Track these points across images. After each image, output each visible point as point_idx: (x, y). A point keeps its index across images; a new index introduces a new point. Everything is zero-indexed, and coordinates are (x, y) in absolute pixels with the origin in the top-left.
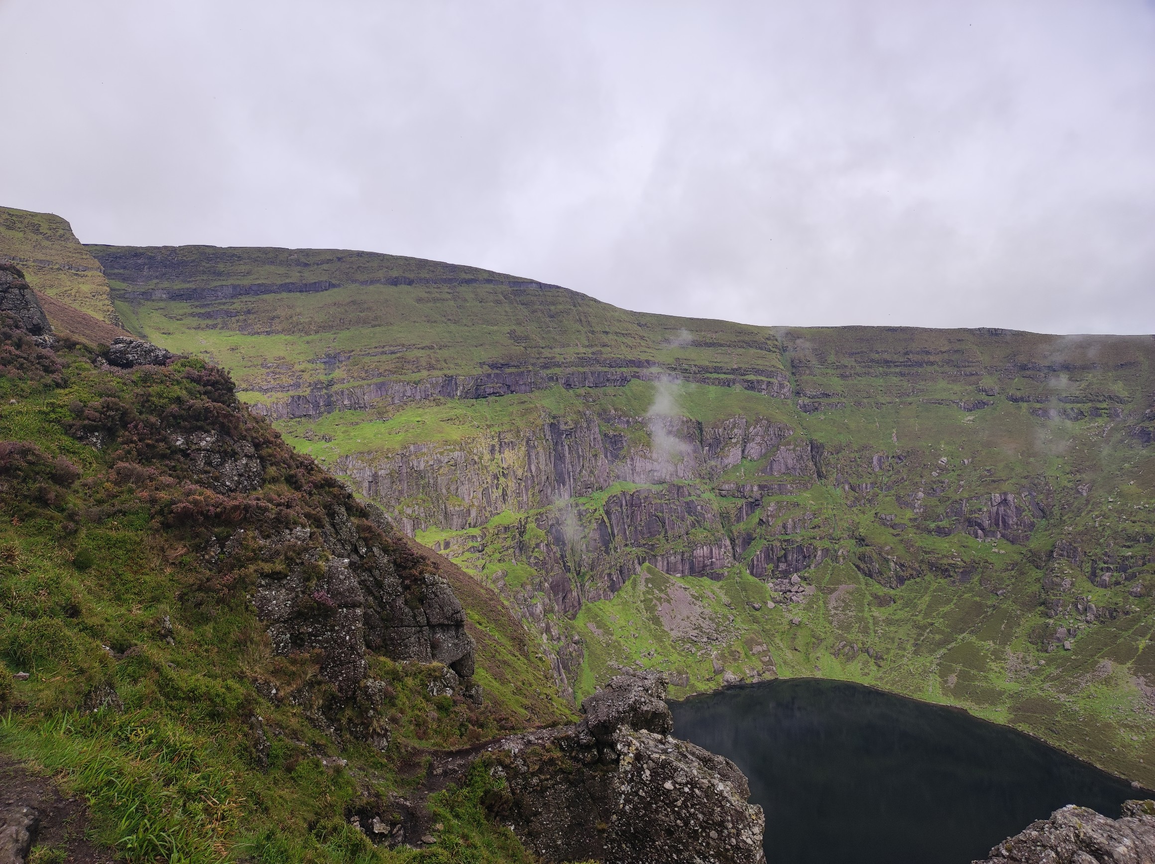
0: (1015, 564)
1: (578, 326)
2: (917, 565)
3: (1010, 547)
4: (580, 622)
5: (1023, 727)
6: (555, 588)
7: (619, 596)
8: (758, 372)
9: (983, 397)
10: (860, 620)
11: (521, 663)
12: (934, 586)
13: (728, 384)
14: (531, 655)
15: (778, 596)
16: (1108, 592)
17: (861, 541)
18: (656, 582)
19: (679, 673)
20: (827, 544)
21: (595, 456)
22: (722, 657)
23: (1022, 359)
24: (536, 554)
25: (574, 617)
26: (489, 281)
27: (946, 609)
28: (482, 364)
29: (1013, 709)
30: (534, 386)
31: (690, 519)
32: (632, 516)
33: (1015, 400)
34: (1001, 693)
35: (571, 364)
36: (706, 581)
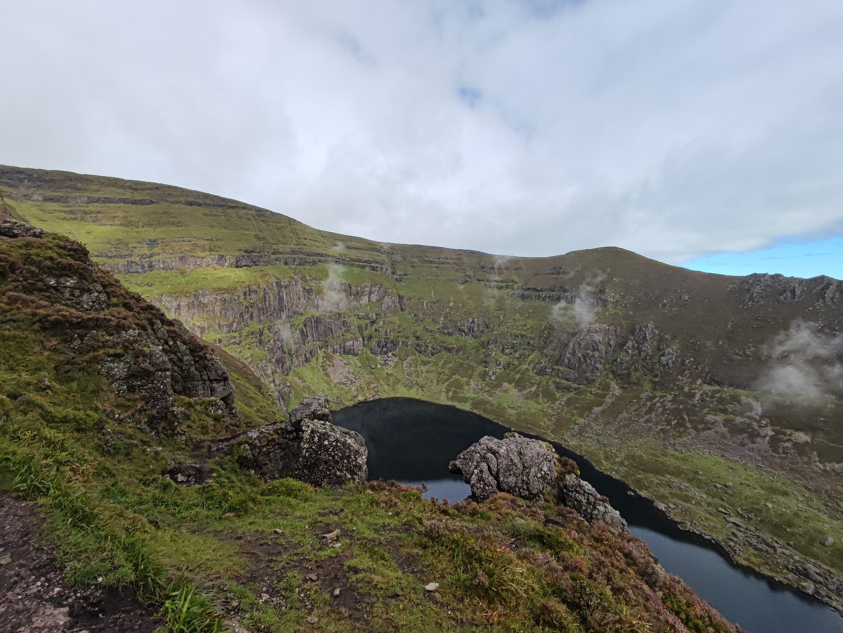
0: (476, 347)
1: (291, 235)
2: (439, 348)
3: (474, 340)
4: (290, 377)
5: (475, 411)
6: (277, 361)
7: (310, 364)
8: (377, 262)
9: (467, 278)
10: (416, 371)
11: (260, 397)
12: (446, 356)
13: (363, 267)
14: (265, 394)
15: (382, 362)
16: (508, 357)
17: (418, 338)
18: (327, 357)
19: (338, 398)
20: (404, 339)
21: (299, 298)
22: (357, 390)
23: (482, 264)
24: (268, 346)
25: (287, 375)
26: (244, 208)
27: (449, 366)
28: (240, 250)
29: (473, 404)
30: (267, 263)
31: (344, 329)
32: (317, 327)
33: (479, 280)
34: (468, 398)
35: (288, 253)
36: (351, 356)
